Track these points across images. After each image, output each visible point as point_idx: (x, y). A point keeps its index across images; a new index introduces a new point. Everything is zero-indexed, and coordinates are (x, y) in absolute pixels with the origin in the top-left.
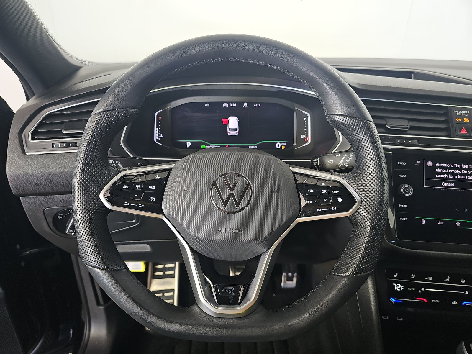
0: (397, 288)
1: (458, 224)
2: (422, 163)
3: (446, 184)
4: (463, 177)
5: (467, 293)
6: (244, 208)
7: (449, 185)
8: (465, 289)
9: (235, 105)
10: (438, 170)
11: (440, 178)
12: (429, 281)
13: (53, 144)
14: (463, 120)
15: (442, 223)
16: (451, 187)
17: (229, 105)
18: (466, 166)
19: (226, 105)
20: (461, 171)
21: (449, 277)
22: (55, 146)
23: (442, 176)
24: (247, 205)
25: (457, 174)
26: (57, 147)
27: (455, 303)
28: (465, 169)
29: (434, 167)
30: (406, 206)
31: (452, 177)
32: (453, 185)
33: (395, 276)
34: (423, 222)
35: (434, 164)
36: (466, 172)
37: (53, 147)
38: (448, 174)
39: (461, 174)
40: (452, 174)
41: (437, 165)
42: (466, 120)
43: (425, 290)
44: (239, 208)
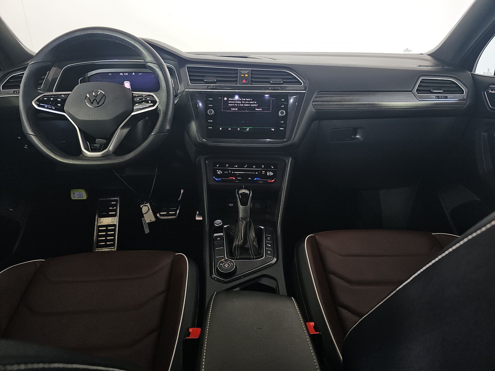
0: (218, 173)
1: (239, 129)
2: (221, 99)
3: (233, 109)
4: (242, 105)
5: (257, 173)
6: (101, 105)
7: (235, 109)
8: (255, 171)
9: (127, 74)
10: (229, 102)
11: (230, 106)
12: (236, 167)
13: (14, 92)
14: (245, 75)
15: (230, 129)
16: (236, 110)
17: (124, 74)
18: (244, 99)
19: (121, 74)
20: (242, 102)
21: (246, 165)
22: (15, 92)
23: (231, 105)
24: (103, 104)
25: (239, 104)
26: (16, 93)
27: (250, 178)
28: (244, 101)
29: (228, 100)
30: (212, 121)
31: (237, 105)
32: (237, 109)
33: (217, 166)
34: (221, 129)
35: (228, 99)
36: (244, 102)
37: (14, 93)
38: (235, 103)
39: (242, 104)
40: (237, 103)
41: (229, 99)
42: (247, 75)
43: (234, 173)
44: (99, 105)
